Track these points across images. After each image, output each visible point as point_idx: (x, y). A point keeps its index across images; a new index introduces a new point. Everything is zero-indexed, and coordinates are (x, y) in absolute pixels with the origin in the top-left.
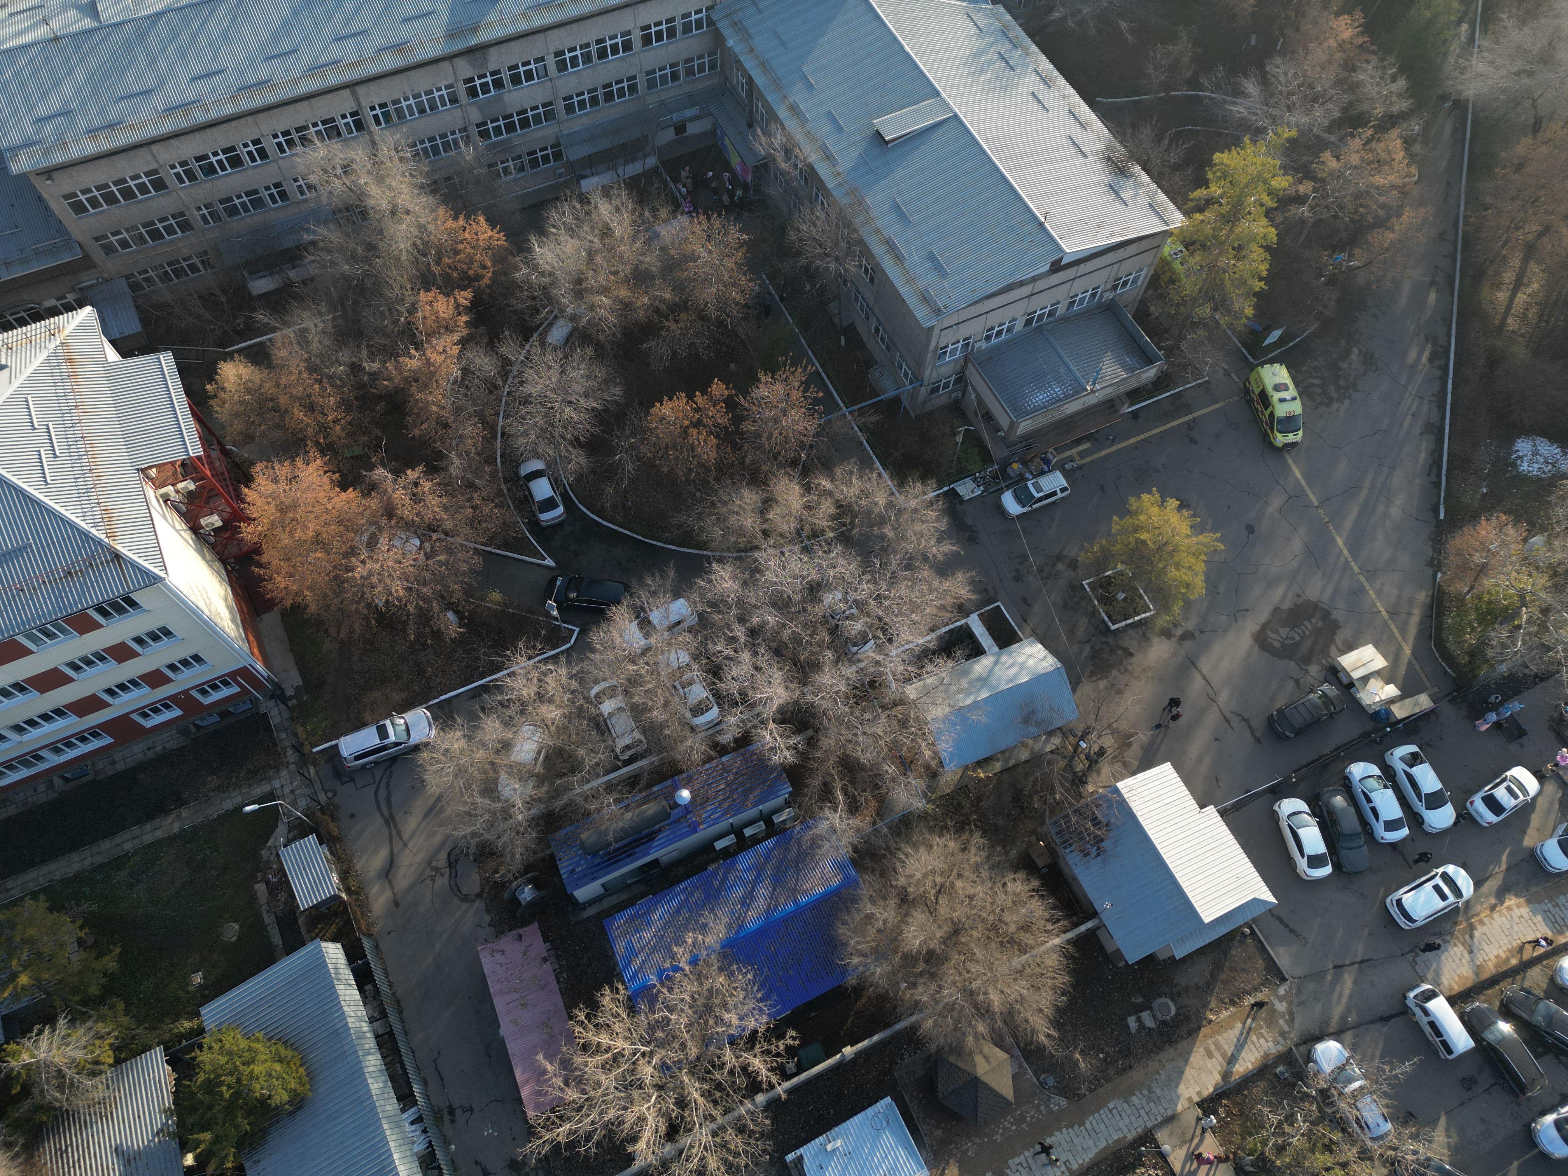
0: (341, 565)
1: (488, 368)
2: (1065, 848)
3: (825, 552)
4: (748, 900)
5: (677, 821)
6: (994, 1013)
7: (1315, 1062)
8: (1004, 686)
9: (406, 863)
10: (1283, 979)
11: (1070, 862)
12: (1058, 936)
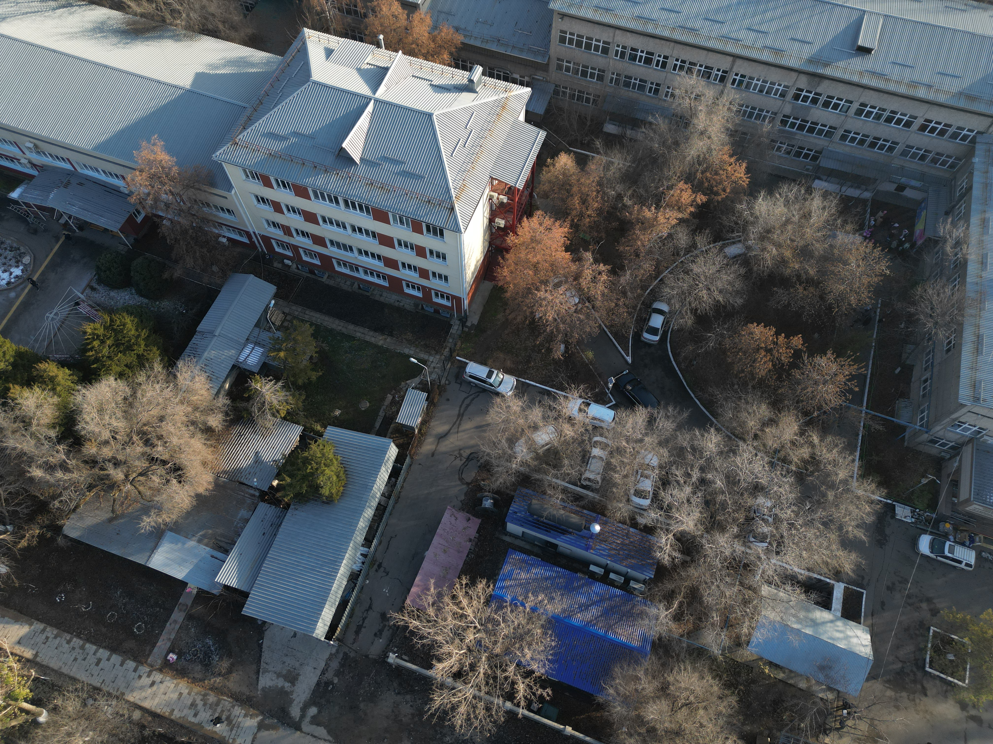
0: (536, 285)
1: (682, 242)
3: (782, 475)
4: (584, 608)
5: (583, 537)
8: (824, 638)
9: (451, 440)
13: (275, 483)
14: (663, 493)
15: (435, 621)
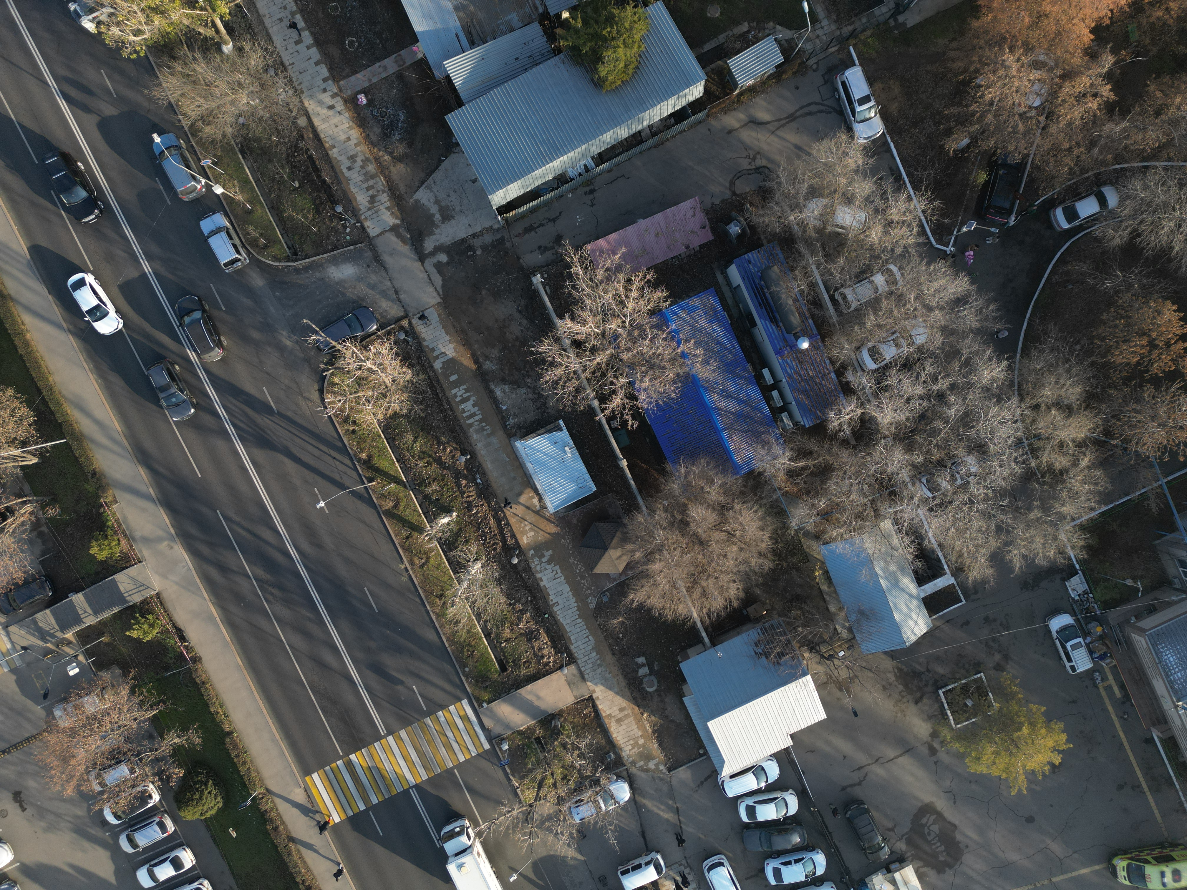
0: (1017, 41)
2: (761, 629)
3: (1016, 458)
4: (726, 395)
5: (785, 340)
6: (647, 564)
7: (617, 781)
8: (890, 599)
9: (760, 135)
10: (670, 770)
11: (751, 632)
12: (699, 616)
13: (565, 15)
14: (894, 372)
15: (597, 285)
